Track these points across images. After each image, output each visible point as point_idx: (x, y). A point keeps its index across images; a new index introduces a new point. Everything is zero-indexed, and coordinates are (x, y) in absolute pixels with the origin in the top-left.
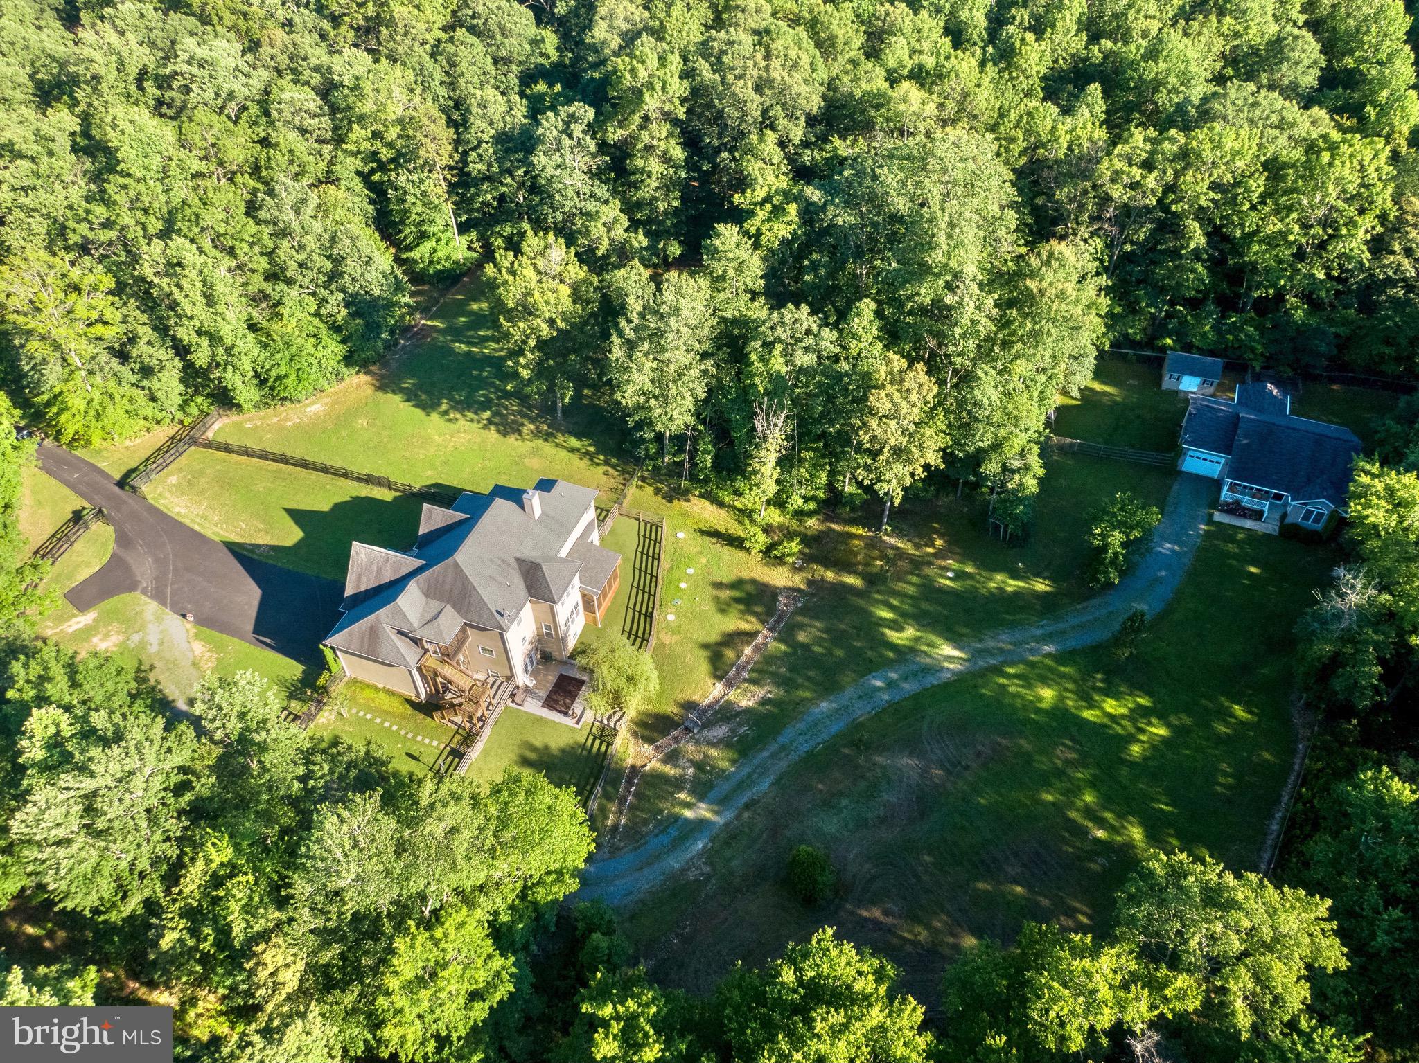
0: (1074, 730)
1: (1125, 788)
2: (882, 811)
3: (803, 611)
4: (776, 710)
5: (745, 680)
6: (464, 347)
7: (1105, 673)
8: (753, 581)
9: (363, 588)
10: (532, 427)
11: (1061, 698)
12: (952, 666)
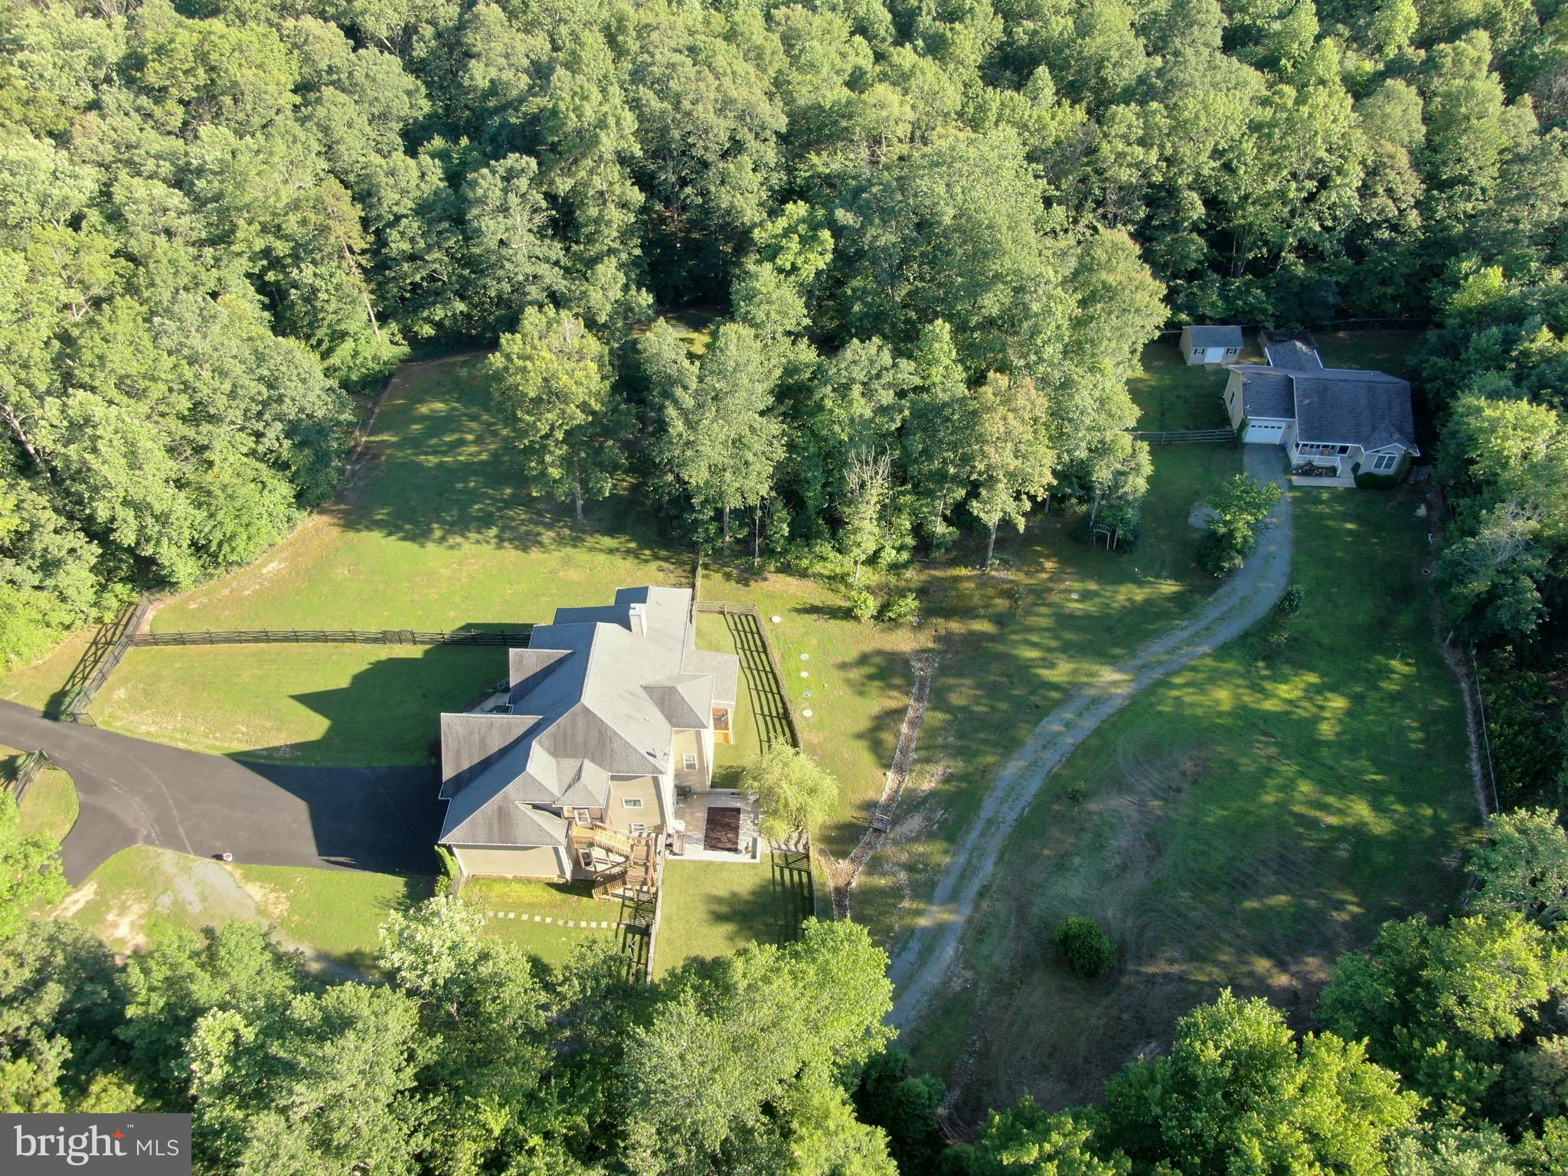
0: (1261, 723)
1: (1331, 768)
2: (1118, 860)
3: (944, 670)
4: (964, 785)
5: (915, 761)
6: (433, 460)
7: (1264, 659)
8: (879, 653)
9: (466, 765)
10: (552, 534)
11: (1237, 697)
12: (1119, 691)
